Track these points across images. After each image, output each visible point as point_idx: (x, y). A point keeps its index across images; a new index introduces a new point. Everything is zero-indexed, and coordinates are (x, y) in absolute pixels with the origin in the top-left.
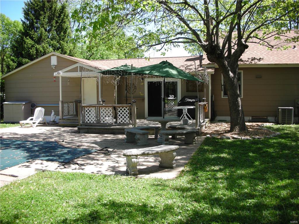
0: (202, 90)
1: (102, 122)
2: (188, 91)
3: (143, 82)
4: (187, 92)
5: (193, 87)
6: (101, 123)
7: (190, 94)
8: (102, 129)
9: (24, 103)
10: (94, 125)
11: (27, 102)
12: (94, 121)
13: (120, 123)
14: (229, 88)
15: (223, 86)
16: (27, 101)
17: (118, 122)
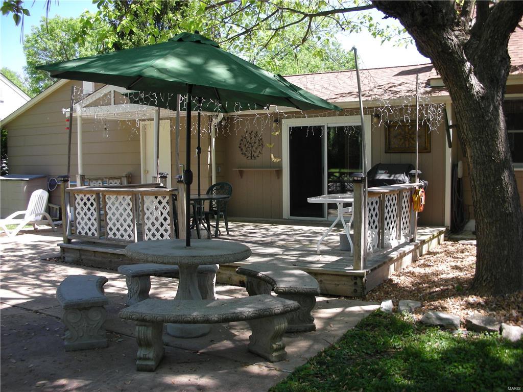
0: (426, 149)
1: (111, 235)
2: (389, 149)
3: (279, 128)
4: (386, 152)
5: (403, 141)
6: (109, 237)
7: (396, 158)
8: (109, 255)
9: (28, 179)
10: (93, 240)
11: (34, 176)
12: (95, 232)
13: (150, 239)
14: (470, 136)
15: (451, 130)
16: (33, 174)
17: (146, 238)
